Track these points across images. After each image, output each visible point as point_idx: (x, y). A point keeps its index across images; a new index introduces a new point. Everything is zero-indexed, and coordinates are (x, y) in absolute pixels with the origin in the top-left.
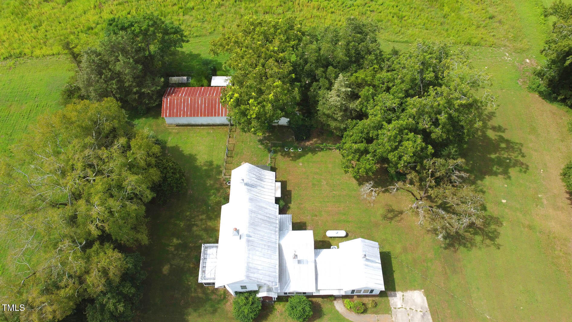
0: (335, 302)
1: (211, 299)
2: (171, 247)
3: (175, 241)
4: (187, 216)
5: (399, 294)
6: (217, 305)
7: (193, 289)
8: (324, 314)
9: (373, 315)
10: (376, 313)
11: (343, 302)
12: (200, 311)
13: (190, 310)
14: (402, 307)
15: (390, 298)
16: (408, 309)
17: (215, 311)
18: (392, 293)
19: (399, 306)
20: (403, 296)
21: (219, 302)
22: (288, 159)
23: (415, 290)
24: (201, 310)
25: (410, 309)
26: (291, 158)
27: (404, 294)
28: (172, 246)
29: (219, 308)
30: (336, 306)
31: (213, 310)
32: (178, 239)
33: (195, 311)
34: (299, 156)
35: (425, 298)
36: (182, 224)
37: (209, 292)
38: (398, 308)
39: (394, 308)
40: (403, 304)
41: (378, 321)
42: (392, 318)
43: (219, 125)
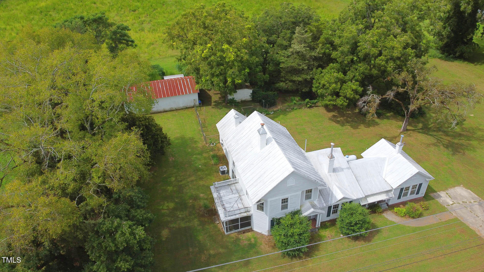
0: (385, 215)
5: (442, 194)
8: (381, 229)
9: (431, 216)
10: (433, 214)
11: (394, 212)
14: (455, 203)
15: (437, 200)
16: (461, 203)
18: (435, 194)
19: (451, 203)
20: (447, 194)
23: (454, 187)
25: (463, 202)
27: (448, 192)
30: (388, 218)
35: (469, 191)
37: (233, 239)
38: (452, 205)
39: (447, 205)
40: (453, 200)
41: (441, 220)
42: (453, 214)
43: (182, 109)
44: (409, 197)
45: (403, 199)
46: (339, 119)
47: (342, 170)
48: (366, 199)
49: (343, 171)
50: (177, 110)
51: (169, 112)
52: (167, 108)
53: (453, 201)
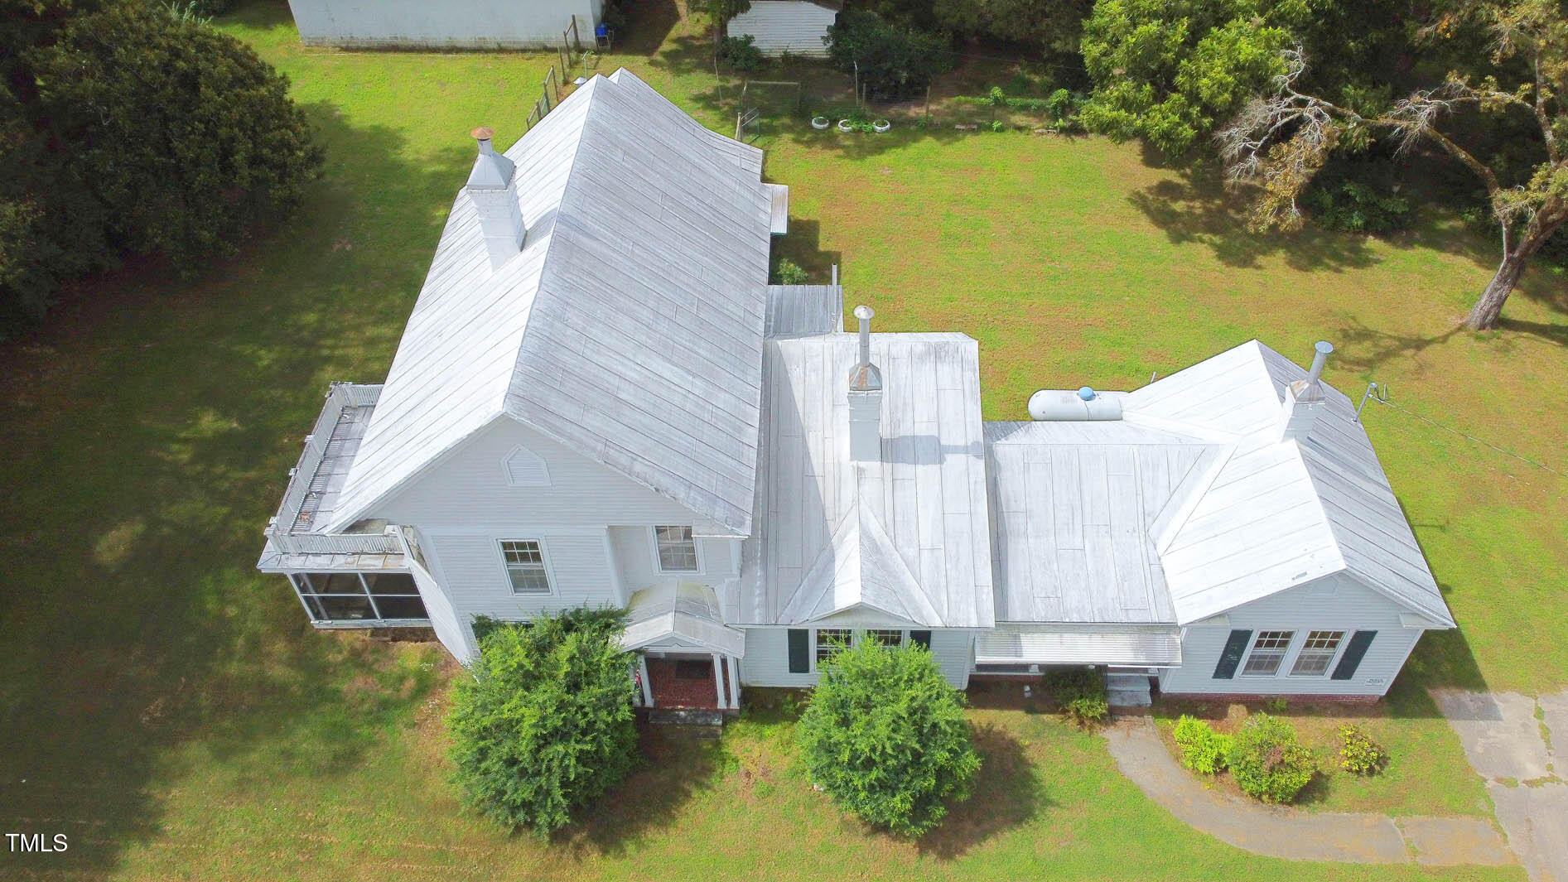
0: (1113, 736)
1: (336, 697)
2: (175, 447)
3: (209, 423)
4: (301, 329)
5: (1512, 707)
6: (365, 731)
7: (240, 642)
8: (1051, 803)
9: (1371, 818)
10: (1391, 803)
11: (1166, 734)
12: (254, 757)
13: (195, 750)
14: (1552, 779)
15: (1457, 726)
17: (346, 761)
18: (1466, 696)
19: (1534, 771)
20: (1539, 714)
21: (384, 710)
22: (829, 155)
24: (262, 753)
26: (840, 152)
27: (1544, 707)
28: (186, 441)
29: (375, 744)
30: (1125, 762)
31: (336, 758)
32: (226, 414)
33: (222, 755)
34: (880, 147)
36: (266, 358)
37: (334, 657)
38: (1531, 783)
39: (1498, 780)
40: (1551, 760)
41: (1415, 853)
42: (1506, 842)
43: (524, 51)
44: (1284, 681)
45: (1244, 682)
46: (1179, 206)
47: (936, 452)
48: (1017, 637)
49: (941, 461)
50: (501, 50)
51: (469, 55)
52: (464, 38)
53: (1550, 768)
